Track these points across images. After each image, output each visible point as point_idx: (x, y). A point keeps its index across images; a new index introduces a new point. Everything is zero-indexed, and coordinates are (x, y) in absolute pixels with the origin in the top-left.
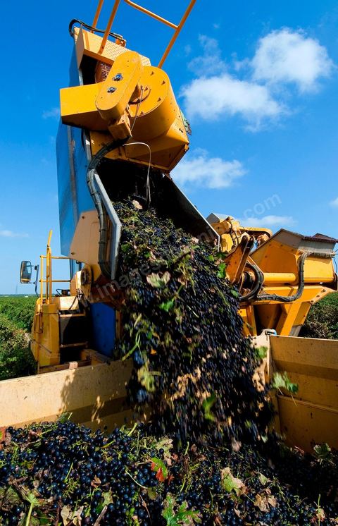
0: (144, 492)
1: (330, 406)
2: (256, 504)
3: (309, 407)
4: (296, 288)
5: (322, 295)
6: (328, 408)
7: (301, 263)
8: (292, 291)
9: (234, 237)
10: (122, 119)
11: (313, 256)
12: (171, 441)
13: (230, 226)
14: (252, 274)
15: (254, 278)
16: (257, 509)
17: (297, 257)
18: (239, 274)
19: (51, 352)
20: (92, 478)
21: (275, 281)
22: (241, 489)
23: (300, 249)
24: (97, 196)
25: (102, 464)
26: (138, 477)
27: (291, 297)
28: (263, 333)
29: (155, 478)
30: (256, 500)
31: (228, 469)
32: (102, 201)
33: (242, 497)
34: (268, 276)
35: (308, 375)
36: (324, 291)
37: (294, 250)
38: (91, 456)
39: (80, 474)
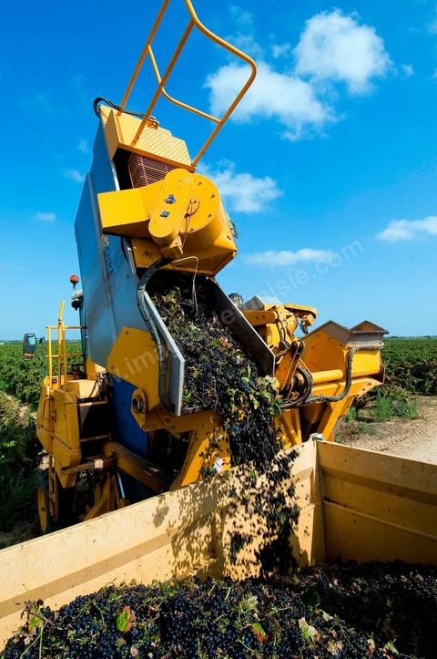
0: (253, 654)
1: (372, 515)
2: (329, 650)
3: (353, 514)
4: (343, 384)
5: (368, 389)
6: (371, 517)
7: (349, 360)
8: (339, 387)
9: (280, 327)
10: (175, 242)
11: (362, 350)
12: (256, 597)
13: (276, 317)
14: (301, 378)
15: (303, 382)
16: (330, 654)
17: (345, 352)
18: (289, 380)
19: (70, 449)
20: (215, 648)
21: (323, 381)
22: (316, 636)
23: (349, 345)
24: (151, 322)
25: (221, 637)
26: (246, 643)
27: (338, 397)
28: (311, 439)
29: (256, 640)
30: (328, 646)
31: (303, 619)
32: (157, 328)
33: (317, 643)
34: (317, 376)
35: (353, 483)
36: (370, 384)
37: (342, 345)
38: (211, 631)
39: (207, 646)
